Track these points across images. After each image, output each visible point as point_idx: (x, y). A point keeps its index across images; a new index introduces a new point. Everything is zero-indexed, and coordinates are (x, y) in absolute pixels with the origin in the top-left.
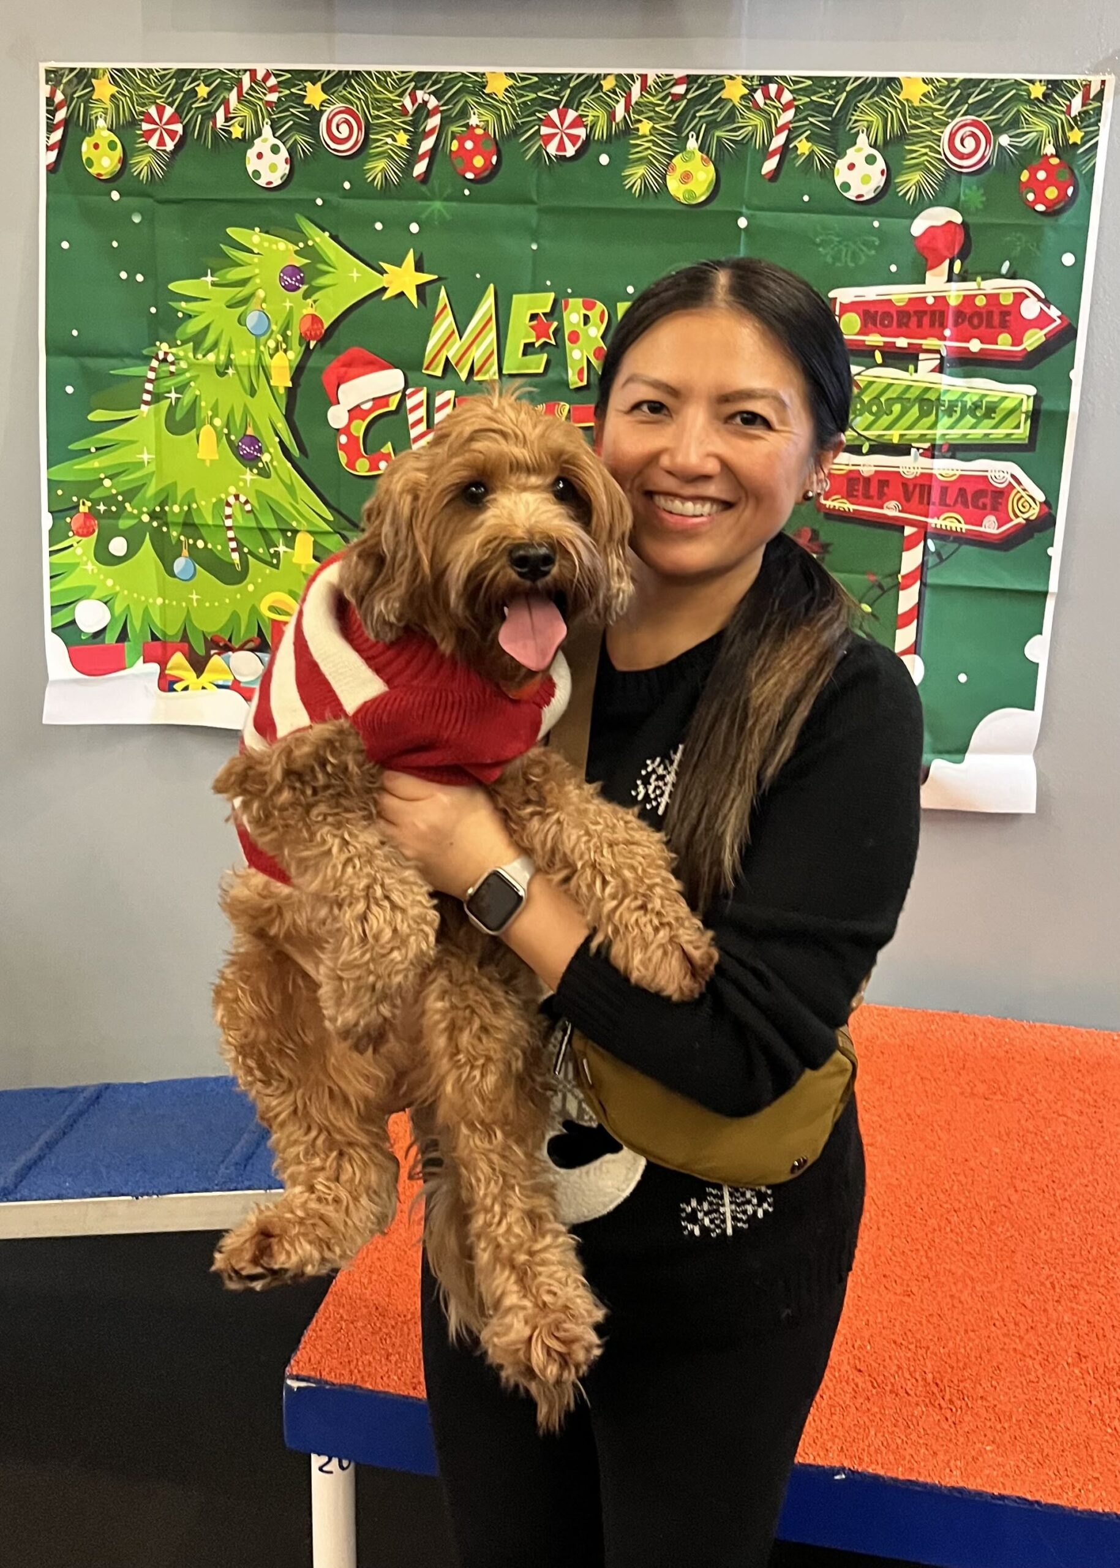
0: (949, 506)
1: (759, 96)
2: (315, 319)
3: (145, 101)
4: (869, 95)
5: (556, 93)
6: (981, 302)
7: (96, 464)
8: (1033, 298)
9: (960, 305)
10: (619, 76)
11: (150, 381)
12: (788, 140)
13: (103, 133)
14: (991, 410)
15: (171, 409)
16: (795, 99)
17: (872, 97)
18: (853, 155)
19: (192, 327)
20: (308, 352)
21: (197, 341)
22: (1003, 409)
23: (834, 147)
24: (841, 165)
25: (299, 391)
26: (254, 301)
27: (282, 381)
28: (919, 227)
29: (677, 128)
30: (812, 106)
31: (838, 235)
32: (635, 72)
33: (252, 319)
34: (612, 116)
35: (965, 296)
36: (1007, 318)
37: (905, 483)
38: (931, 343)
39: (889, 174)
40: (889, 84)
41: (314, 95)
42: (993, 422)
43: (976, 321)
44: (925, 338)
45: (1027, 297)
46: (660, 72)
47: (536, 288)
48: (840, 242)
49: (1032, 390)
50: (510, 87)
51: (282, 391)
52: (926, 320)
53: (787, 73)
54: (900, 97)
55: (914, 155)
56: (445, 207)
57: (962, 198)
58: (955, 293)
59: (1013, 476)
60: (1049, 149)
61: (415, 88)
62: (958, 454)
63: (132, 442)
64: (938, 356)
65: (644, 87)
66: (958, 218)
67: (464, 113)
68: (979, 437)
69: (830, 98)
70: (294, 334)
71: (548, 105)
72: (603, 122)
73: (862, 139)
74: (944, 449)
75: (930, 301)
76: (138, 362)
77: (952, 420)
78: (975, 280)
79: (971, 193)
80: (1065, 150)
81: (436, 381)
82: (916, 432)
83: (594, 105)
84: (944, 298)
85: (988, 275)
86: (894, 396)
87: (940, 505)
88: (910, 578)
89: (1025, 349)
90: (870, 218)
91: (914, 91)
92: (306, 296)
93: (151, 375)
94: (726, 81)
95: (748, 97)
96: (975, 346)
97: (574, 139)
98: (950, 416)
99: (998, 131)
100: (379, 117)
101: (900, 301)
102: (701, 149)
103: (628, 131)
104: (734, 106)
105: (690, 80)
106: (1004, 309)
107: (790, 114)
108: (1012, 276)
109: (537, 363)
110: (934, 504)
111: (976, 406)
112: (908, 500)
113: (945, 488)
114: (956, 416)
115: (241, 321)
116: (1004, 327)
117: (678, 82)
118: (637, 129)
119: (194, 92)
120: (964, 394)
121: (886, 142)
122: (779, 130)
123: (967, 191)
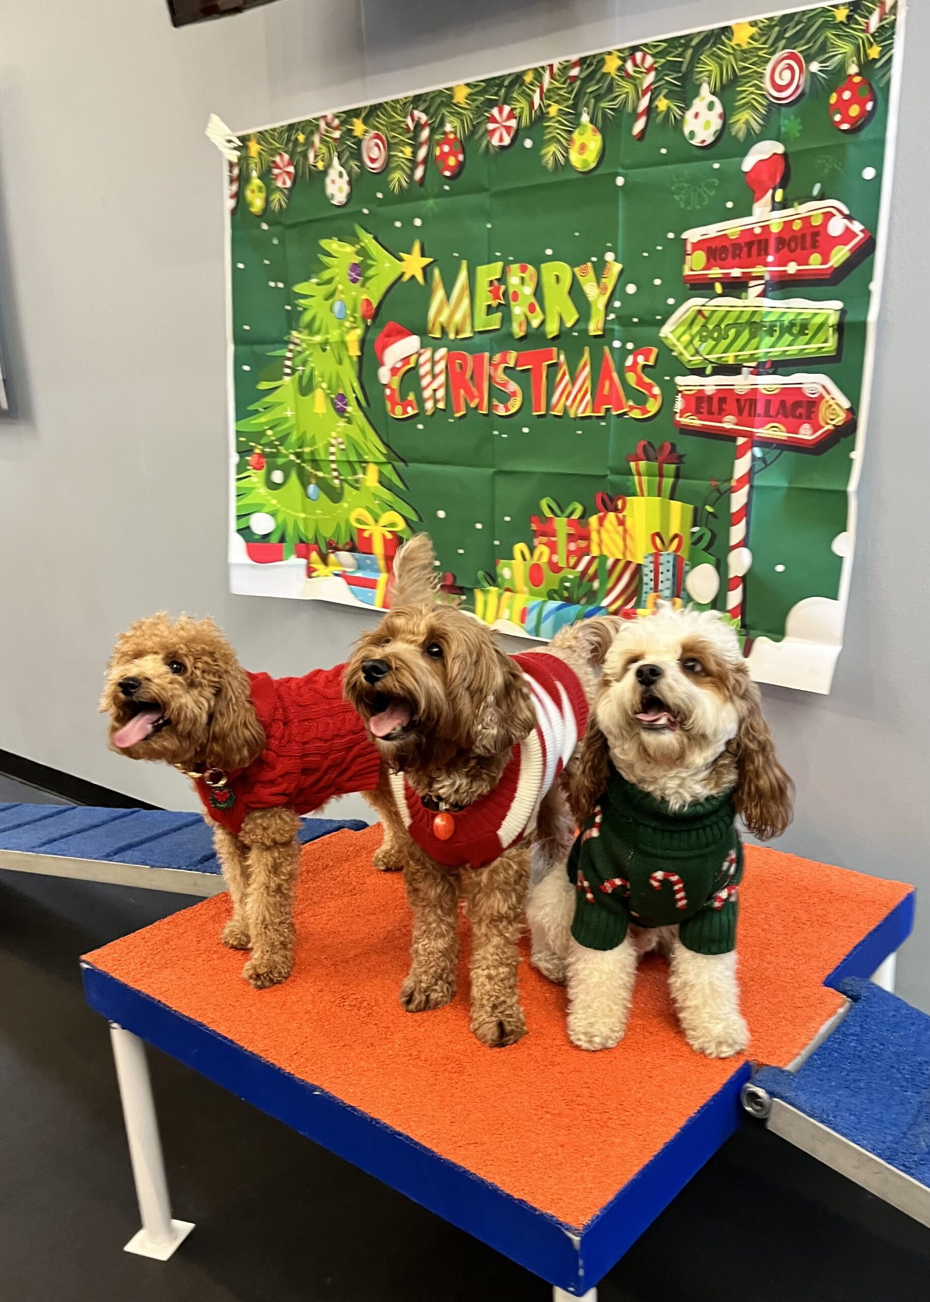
0: (771, 417)
1: (629, 66)
2: (368, 302)
3: (274, 152)
4: (708, 46)
5: (496, 94)
6: (797, 226)
7: (263, 419)
8: (839, 216)
9: (780, 232)
10: (536, 70)
11: (289, 359)
12: (651, 101)
13: (256, 182)
14: (804, 327)
15: (301, 377)
16: (655, 63)
17: (711, 47)
18: (699, 105)
19: (307, 317)
20: (367, 328)
21: (309, 326)
22: (815, 324)
23: (684, 101)
24: (689, 115)
25: (364, 358)
26: (337, 294)
27: (355, 351)
28: (748, 164)
29: (574, 106)
30: (667, 66)
31: (687, 181)
32: (545, 63)
33: (337, 307)
34: (531, 105)
35: (785, 222)
36: (818, 238)
37: (739, 399)
38: (758, 270)
39: (725, 117)
40: (723, 33)
41: (359, 127)
42: (808, 337)
43: (793, 244)
44: (754, 267)
45: (834, 215)
46: (562, 59)
47: (491, 260)
48: (689, 187)
49: (838, 305)
50: (470, 95)
51: (355, 359)
52: (755, 248)
53: (649, 40)
54: (732, 44)
55: (743, 95)
56: (435, 203)
57: (783, 129)
58: (777, 221)
59: (824, 387)
60: (853, 69)
61: (413, 108)
62: (780, 370)
63: (282, 403)
64: (762, 282)
65: (552, 76)
66: (780, 149)
67: (442, 124)
68: (795, 352)
69: (680, 55)
70: (358, 315)
71: (491, 104)
72: (526, 112)
73: (705, 90)
74: (768, 366)
75: (758, 231)
76: (283, 346)
77: (773, 339)
78: (792, 206)
79: (789, 123)
80: (866, 66)
81: (437, 342)
82: (746, 353)
83: (520, 98)
84: (768, 226)
85: (802, 200)
86: (731, 322)
87: (765, 416)
88: (742, 481)
89: (831, 267)
90: (711, 162)
91: (743, 36)
92: (363, 285)
93: (289, 355)
94: (607, 57)
95: (621, 69)
96: (792, 268)
97: (508, 129)
98: (772, 336)
99: (809, 59)
100: (394, 137)
101: (733, 234)
102: (591, 122)
103: (542, 116)
104: (613, 79)
105: (582, 62)
106: (815, 230)
107: (651, 77)
108: (821, 197)
109: (495, 321)
110: (759, 415)
111: (792, 324)
112: (740, 412)
113: (768, 401)
114: (777, 334)
115: (331, 310)
116: (815, 247)
117: (575, 65)
118: (548, 113)
119: (297, 139)
120: (784, 314)
121: (723, 87)
122: (644, 93)
123: (787, 122)
